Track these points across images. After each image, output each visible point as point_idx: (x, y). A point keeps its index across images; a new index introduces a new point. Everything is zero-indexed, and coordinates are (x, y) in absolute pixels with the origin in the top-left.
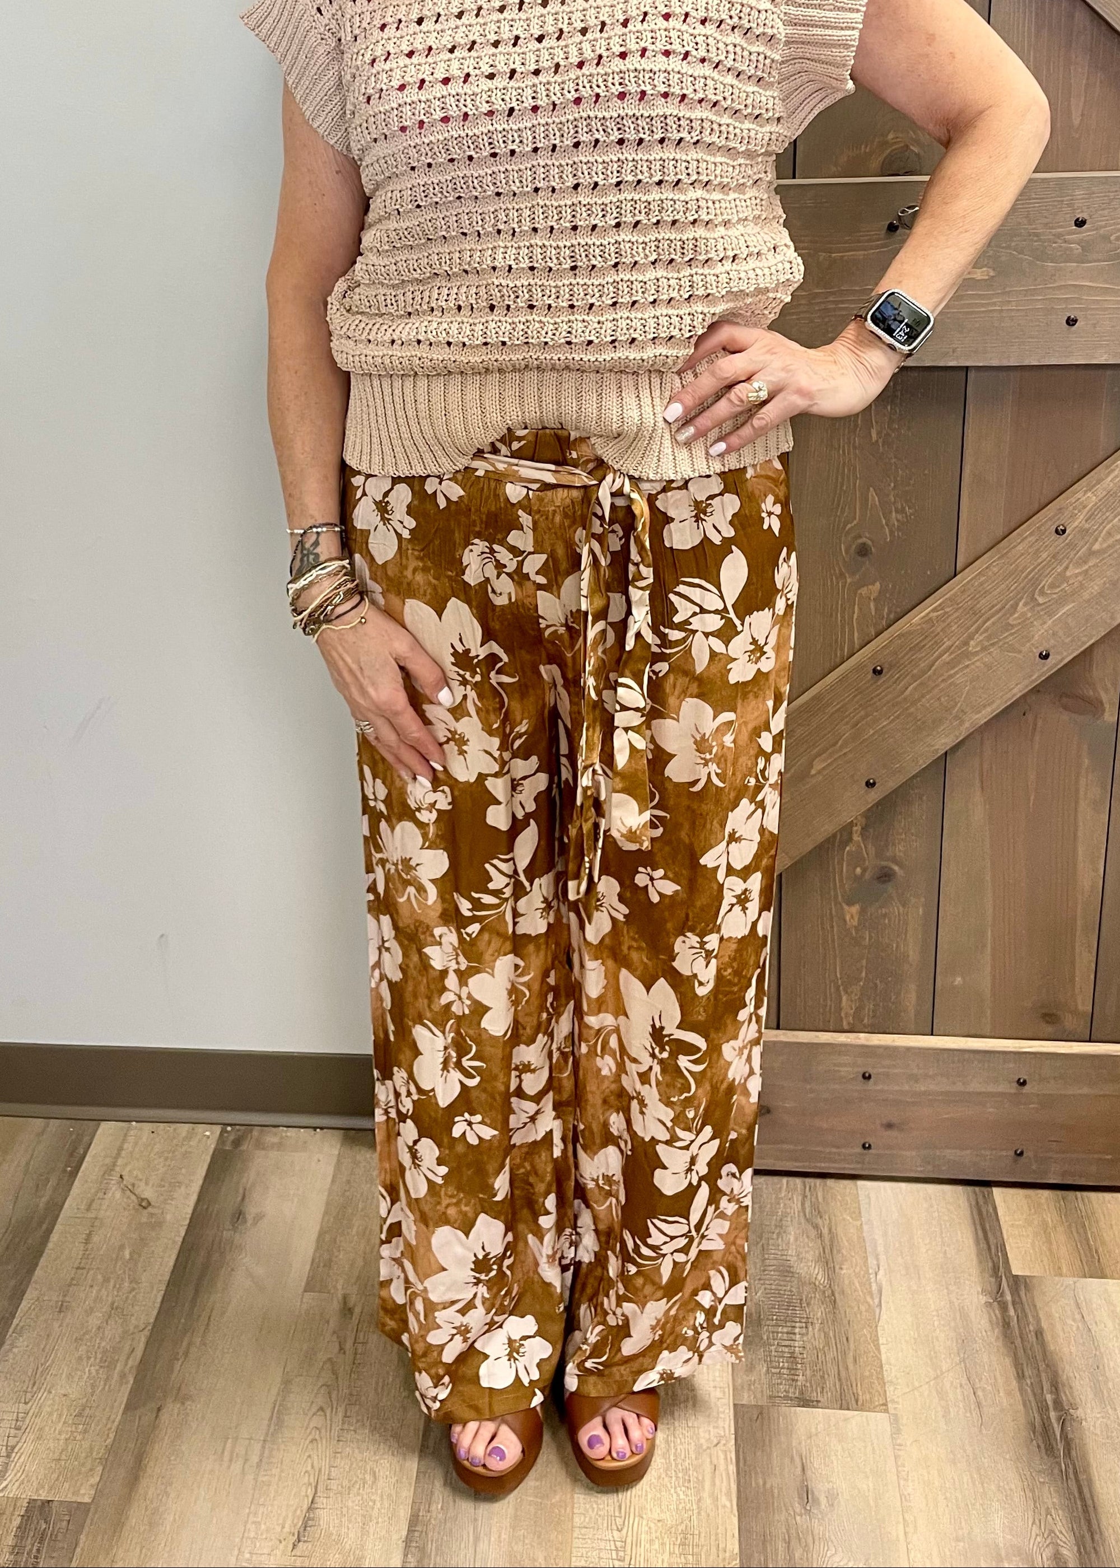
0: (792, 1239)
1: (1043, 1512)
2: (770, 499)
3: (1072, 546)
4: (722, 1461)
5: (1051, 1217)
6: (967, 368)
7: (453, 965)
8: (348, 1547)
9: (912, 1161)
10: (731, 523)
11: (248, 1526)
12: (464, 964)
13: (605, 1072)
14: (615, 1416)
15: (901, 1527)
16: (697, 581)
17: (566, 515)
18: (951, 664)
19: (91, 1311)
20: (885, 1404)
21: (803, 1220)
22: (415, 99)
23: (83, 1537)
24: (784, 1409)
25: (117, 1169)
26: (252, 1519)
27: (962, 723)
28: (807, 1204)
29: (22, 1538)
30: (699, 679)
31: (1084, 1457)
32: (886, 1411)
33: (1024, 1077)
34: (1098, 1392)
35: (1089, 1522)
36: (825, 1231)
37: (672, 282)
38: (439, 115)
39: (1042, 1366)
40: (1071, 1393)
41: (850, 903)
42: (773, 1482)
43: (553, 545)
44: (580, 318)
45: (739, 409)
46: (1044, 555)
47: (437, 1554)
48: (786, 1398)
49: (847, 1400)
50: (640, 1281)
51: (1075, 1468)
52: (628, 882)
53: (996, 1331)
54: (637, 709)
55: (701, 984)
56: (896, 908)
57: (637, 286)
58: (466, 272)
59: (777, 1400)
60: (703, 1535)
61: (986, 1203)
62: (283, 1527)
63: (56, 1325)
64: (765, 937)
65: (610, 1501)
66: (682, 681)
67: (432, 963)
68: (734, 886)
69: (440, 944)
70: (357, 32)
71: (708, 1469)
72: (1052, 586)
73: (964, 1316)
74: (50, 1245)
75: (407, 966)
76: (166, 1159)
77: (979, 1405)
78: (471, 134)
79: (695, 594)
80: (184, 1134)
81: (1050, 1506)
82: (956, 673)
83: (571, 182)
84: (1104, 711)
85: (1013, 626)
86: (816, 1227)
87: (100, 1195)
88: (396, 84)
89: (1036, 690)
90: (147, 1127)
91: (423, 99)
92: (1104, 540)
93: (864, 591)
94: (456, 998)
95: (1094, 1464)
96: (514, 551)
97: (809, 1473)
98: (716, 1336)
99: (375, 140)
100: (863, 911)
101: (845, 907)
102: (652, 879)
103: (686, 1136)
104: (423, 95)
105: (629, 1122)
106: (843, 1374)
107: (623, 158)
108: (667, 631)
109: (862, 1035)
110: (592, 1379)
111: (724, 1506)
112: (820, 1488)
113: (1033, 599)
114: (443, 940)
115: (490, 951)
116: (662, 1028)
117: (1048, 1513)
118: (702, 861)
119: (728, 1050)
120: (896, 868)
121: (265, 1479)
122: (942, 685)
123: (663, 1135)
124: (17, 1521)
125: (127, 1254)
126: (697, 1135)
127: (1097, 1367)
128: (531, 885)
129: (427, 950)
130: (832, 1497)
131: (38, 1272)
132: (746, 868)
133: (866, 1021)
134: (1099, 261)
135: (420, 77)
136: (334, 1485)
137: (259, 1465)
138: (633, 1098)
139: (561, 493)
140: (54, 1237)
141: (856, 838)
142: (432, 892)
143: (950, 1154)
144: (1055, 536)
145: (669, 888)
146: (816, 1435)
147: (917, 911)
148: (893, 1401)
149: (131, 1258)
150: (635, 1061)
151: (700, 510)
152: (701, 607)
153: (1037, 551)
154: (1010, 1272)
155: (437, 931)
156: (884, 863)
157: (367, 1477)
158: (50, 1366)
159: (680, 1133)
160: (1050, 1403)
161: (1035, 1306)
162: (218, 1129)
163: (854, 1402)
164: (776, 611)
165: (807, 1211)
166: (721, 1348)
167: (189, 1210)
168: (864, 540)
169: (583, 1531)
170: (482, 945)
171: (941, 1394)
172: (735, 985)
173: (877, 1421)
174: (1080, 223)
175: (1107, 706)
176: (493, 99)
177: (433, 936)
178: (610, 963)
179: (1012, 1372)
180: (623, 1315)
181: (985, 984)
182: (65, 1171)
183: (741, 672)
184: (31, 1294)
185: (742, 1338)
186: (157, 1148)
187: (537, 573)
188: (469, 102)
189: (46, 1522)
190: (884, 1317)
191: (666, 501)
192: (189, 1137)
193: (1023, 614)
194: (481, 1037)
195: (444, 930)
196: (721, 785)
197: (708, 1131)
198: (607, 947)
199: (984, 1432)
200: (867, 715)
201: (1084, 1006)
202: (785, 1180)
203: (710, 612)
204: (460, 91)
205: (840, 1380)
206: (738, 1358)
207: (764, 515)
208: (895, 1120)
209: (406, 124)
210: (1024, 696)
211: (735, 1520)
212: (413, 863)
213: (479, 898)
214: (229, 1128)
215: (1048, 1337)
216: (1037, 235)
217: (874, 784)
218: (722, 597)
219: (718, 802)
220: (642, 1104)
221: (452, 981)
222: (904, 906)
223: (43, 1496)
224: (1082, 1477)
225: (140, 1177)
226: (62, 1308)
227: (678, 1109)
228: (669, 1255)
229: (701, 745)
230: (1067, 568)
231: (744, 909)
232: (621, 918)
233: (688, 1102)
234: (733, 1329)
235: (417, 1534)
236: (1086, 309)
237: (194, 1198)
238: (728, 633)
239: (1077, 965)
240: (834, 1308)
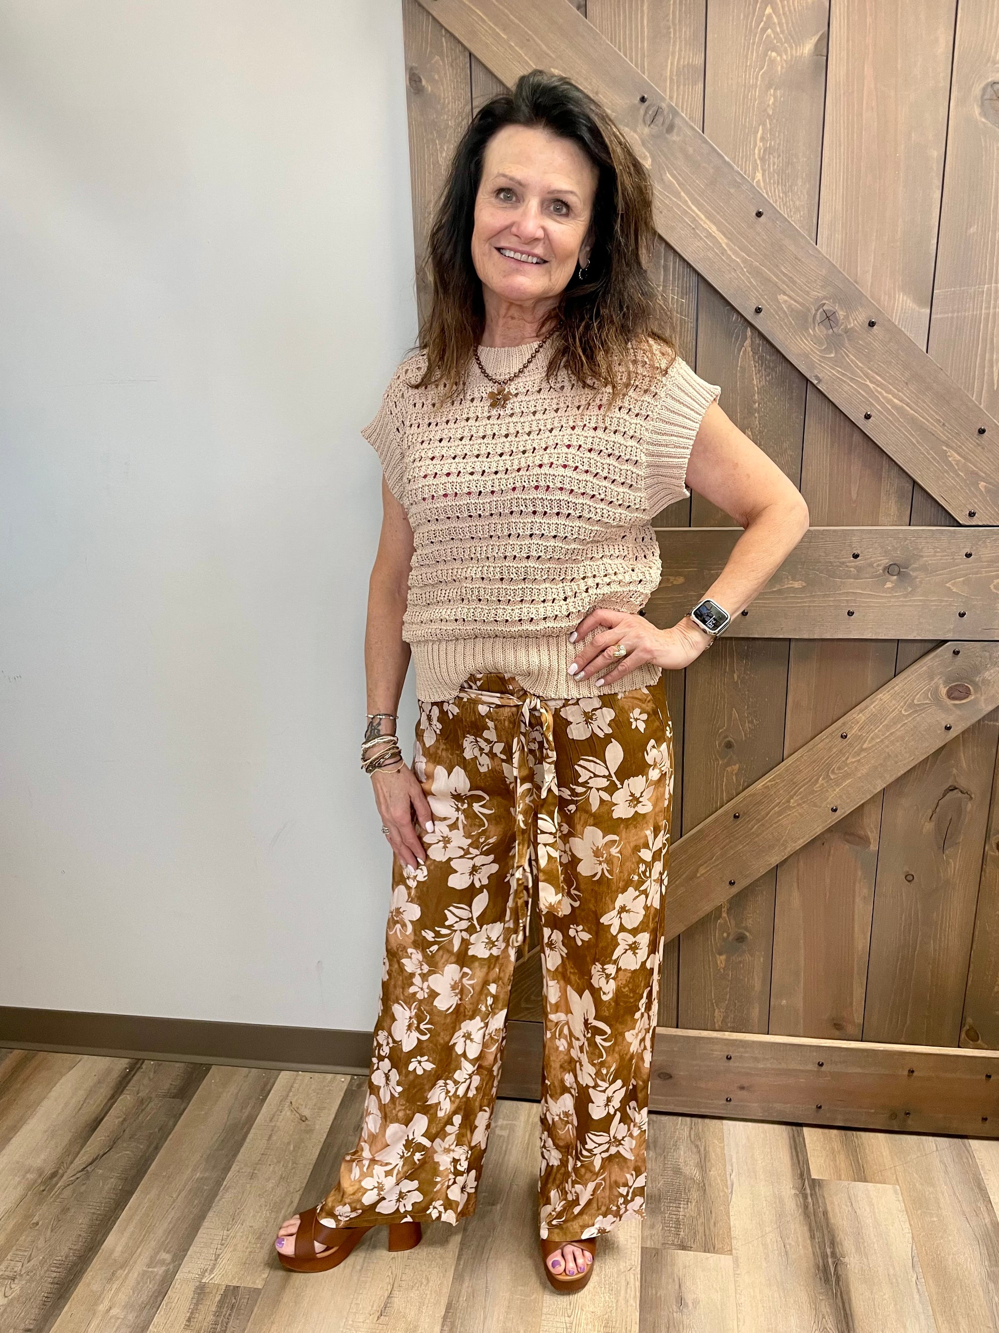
0: (682, 1153)
1: (821, 1316)
2: (637, 711)
3: (850, 745)
4: (632, 1280)
5: (837, 1145)
6: (790, 639)
7: (419, 971)
8: (409, 1320)
9: (755, 1109)
10: (609, 725)
11: (352, 1305)
12: (426, 968)
13: (561, 1048)
14: (569, 1249)
15: (735, 1322)
16: (591, 758)
17: (510, 722)
18: (780, 813)
19: (268, 1180)
20: (731, 1250)
21: (689, 1142)
22: (431, 483)
23: (256, 1309)
24: (670, 1251)
25: (289, 1098)
26: (354, 1302)
27: (785, 848)
28: (693, 1133)
29: (221, 1307)
30: (594, 815)
31: (848, 1286)
32: (731, 1254)
33: (821, 1061)
34: (858, 1249)
35: (847, 1323)
36: (702, 1149)
37: (554, 590)
38: (442, 492)
39: (826, 1232)
40: (842, 1249)
41: (720, 954)
42: (661, 1293)
43: (507, 738)
44: (502, 607)
45: (611, 661)
46: (835, 750)
47: (461, 1326)
48: (673, 1244)
49: (708, 1247)
50: (583, 1171)
51: (841, 1292)
52: (565, 934)
53: (800, 1210)
54: (551, 833)
55: (604, 993)
56: (747, 957)
57: (535, 591)
58: (455, 580)
59: (667, 1246)
60: (618, 1322)
61: (798, 1136)
62: (372, 1307)
63: (248, 1186)
64: (652, 969)
65: (565, 1300)
66: (584, 816)
67: (406, 968)
68: (625, 939)
69: (410, 958)
70: (410, 444)
71: (623, 1283)
72: (839, 768)
73: (781, 1200)
74: (248, 1140)
75: (392, 971)
76: (318, 1094)
77: (786, 1252)
78: (458, 504)
79: (590, 766)
80: (329, 1079)
81: (825, 1313)
82: (783, 818)
83: (506, 533)
84: (870, 843)
85: (816, 792)
86: (697, 1146)
87: (278, 1113)
88: (422, 474)
89: (830, 830)
90: (308, 1075)
91: (435, 483)
92: (870, 742)
93: (729, 769)
94: (419, 990)
95: (853, 1290)
96: (487, 741)
97: (683, 1289)
98: (629, 1206)
99: (412, 504)
100: (727, 960)
101: (718, 956)
102: (577, 932)
103: (604, 1085)
104: (436, 481)
105: (576, 1077)
106: (707, 1231)
107: (534, 520)
108: (574, 787)
109: (727, 1033)
110: (556, 1231)
111: (632, 1305)
112: (689, 1298)
113: (828, 775)
114: (413, 956)
115: (443, 961)
116: (588, 1019)
117: (824, 1317)
118: (602, 921)
119: (629, 1036)
120: (747, 934)
121: (364, 1279)
122: (775, 826)
123: (592, 1084)
124: (218, 1298)
125: (292, 1148)
126: (610, 1085)
127: (858, 1234)
128: (481, 928)
129: (404, 961)
130: (696, 1303)
131: (240, 1156)
132: (634, 929)
133: (729, 1025)
134: (867, 578)
135: (435, 471)
136: (404, 1284)
137: (360, 1271)
138: (577, 1062)
139: (507, 709)
140: (250, 1136)
141: (724, 915)
142: (410, 928)
143: (778, 1106)
144: (840, 739)
145: (586, 936)
146: (689, 1266)
147: (759, 960)
148: (736, 1249)
149: (294, 1150)
150: (578, 1039)
151: (588, 717)
152: (594, 774)
153: (830, 748)
154: (810, 1176)
155: (410, 950)
156: (740, 931)
157: (423, 1280)
158: (243, 1209)
159: (600, 1082)
160: (829, 1253)
161: (824, 1197)
162: (349, 1077)
163: (712, 1249)
164: (650, 778)
165: (692, 1136)
166: (632, 1211)
167: (330, 1123)
168: (729, 739)
169: (548, 1316)
170: (437, 958)
171: (765, 1245)
172: (631, 998)
173: (724, 1261)
174: (856, 556)
175: (872, 841)
176: (471, 486)
177: (407, 952)
178: (562, 982)
179: (807, 1235)
180: (576, 1192)
181: (800, 1005)
182: (259, 1098)
183: (622, 811)
184: (234, 1168)
185: (644, 1205)
186: (313, 1087)
187: (501, 753)
188: (458, 487)
189: (235, 1299)
190: (734, 1199)
191: (566, 712)
192: (332, 1081)
193: (823, 784)
194: (433, 1011)
195: (414, 951)
196: (610, 877)
197: (619, 1083)
198: (559, 972)
199: (789, 1269)
200: (730, 842)
201: (858, 1019)
202: (680, 1118)
203: (600, 776)
204: (455, 481)
205: (705, 1235)
206: (642, 1217)
207: (631, 720)
208: (746, 1085)
209: (425, 496)
210: (822, 834)
211: (638, 1314)
212: (401, 910)
213: (439, 931)
214: (356, 1077)
215: (830, 1215)
216: (831, 562)
217: (734, 883)
218: (607, 768)
219: (609, 886)
220: (581, 1065)
221: (417, 980)
222: (752, 956)
223: (235, 1284)
224: (845, 1297)
225: (302, 1103)
226: (252, 1176)
227: (597, 1067)
228: (598, 1155)
229: (597, 853)
230: (847, 758)
231: (635, 954)
232: (565, 955)
233: (602, 1064)
234: (639, 1200)
235: (450, 1314)
236: (859, 606)
237: (333, 1116)
238: (611, 789)
239: (854, 995)
240: (704, 1193)
